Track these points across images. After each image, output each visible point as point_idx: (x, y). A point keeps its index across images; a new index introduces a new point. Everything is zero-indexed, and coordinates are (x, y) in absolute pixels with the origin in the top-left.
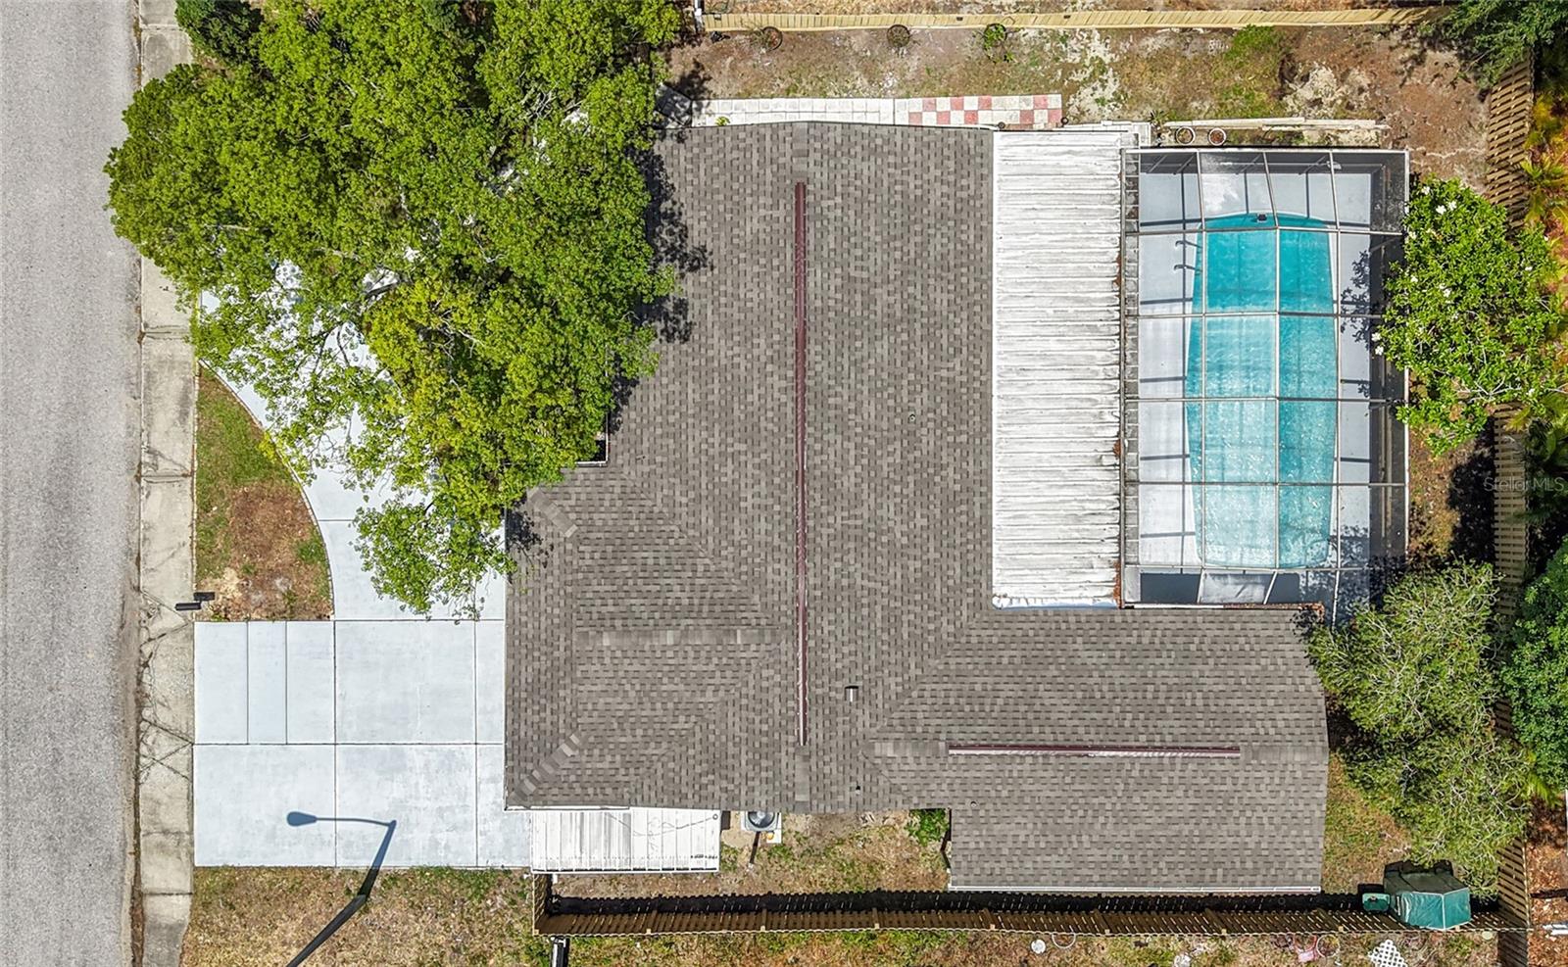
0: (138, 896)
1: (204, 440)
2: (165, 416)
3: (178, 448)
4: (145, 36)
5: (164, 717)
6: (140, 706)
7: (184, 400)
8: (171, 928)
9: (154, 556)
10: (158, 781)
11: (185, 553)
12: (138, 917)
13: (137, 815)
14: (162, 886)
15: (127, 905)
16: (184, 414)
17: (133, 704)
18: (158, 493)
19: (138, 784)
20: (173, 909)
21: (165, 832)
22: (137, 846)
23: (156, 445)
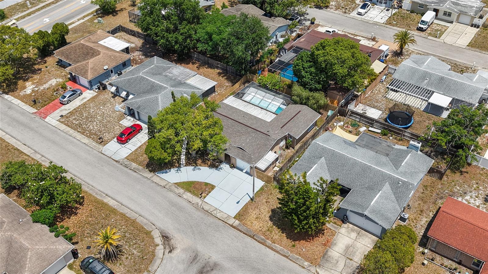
0: (232, 226)
1: (182, 188)
2: (176, 190)
3: (181, 191)
4: (132, 169)
5: (211, 210)
6: (208, 212)
7: (176, 187)
8: (239, 224)
9: (191, 200)
10: (219, 215)
11: (194, 197)
12: (234, 227)
13: (221, 220)
14: (233, 222)
15: (232, 228)
16: (178, 188)
17: (207, 213)
18: (184, 195)
19: (217, 218)
20: (237, 222)
21: (226, 218)
22: (225, 222)
23: (178, 192)
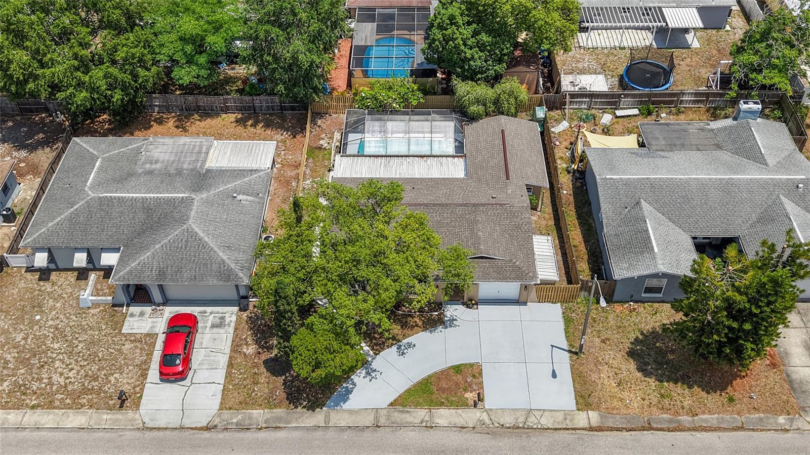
0: (591, 429)
1: (417, 405)
2: (408, 418)
3: (421, 414)
5: (522, 419)
8: (601, 418)
9: (460, 422)
10: (546, 421)
11: (460, 411)
12: (599, 429)
13: (560, 429)
14: (586, 421)
15: (596, 433)
16: (410, 412)
17: (517, 430)
18: (437, 421)
19: (548, 429)
20: (594, 417)
22: (573, 429)
23: (419, 421)
